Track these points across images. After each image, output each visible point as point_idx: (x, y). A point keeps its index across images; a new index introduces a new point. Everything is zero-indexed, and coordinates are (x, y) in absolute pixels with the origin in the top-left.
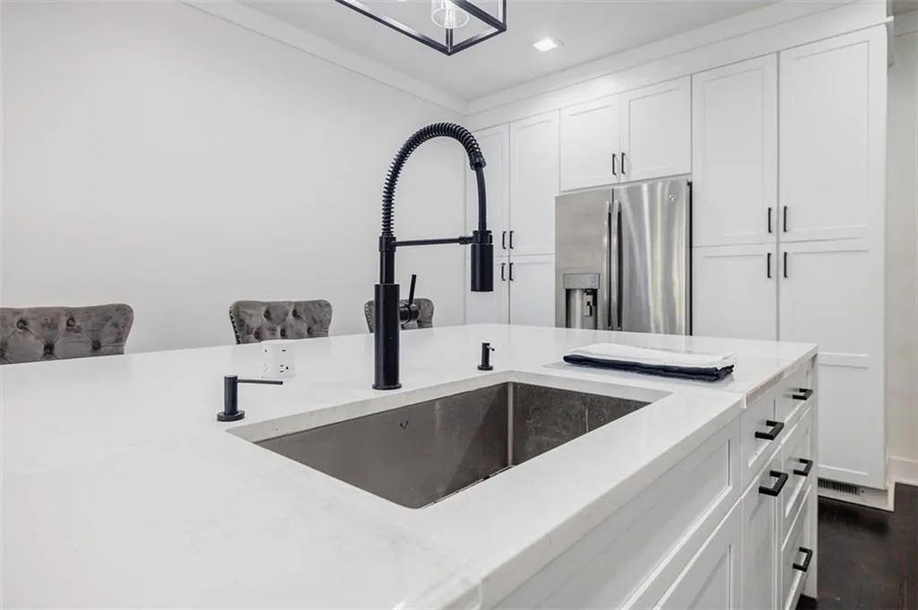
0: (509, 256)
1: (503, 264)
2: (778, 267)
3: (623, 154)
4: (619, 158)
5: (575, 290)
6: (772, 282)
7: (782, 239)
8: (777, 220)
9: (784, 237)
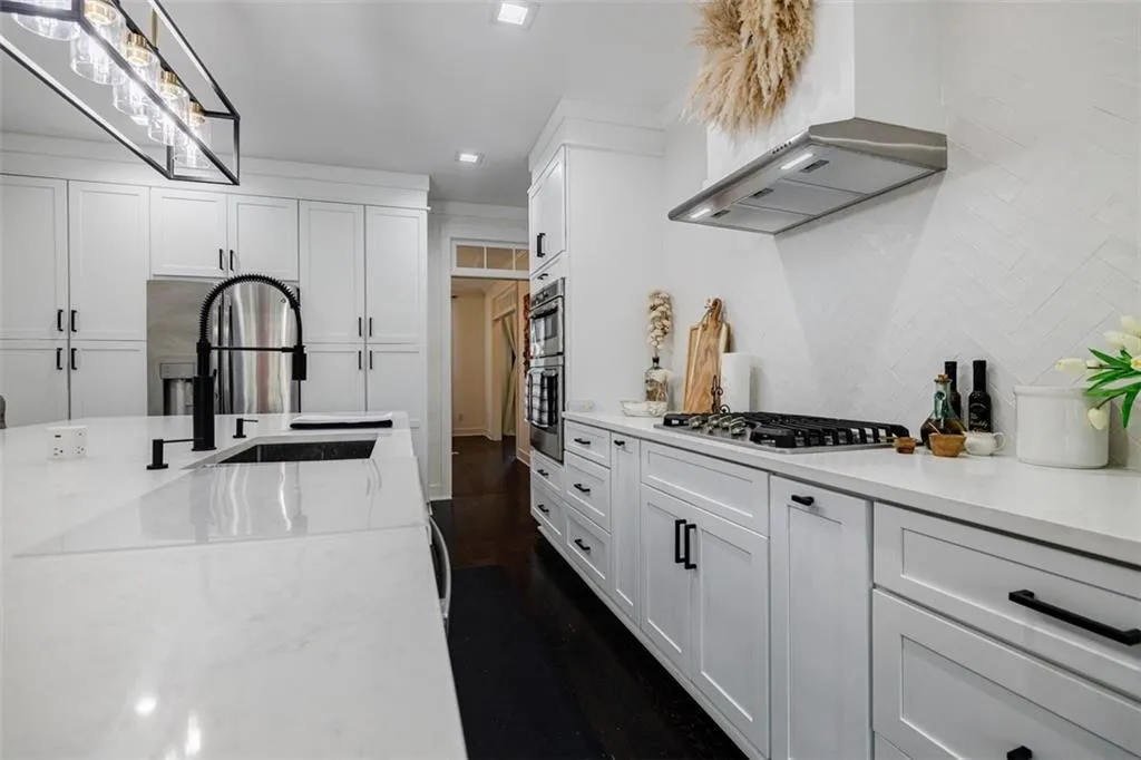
0: (69, 340)
1: (60, 349)
2: (366, 361)
3: (232, 252)
4: (226, 255)
5: (175, 380)
6: (362, 373)
7: (368, 341)
8: (365, 327)
9: (370, 340)
